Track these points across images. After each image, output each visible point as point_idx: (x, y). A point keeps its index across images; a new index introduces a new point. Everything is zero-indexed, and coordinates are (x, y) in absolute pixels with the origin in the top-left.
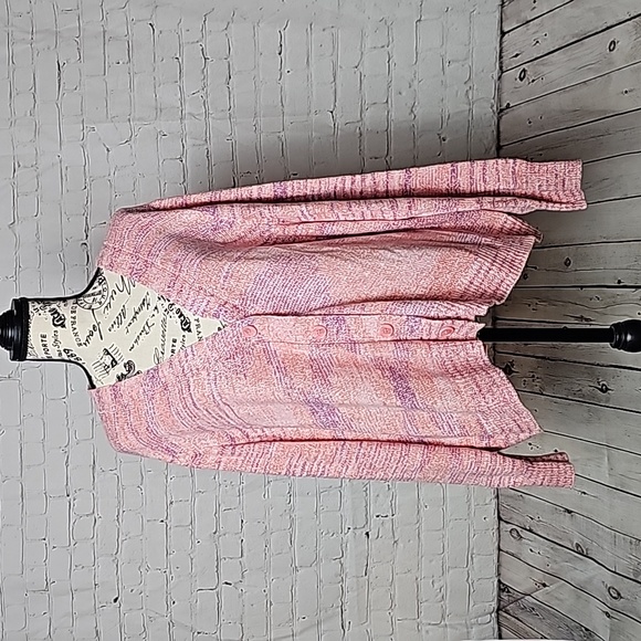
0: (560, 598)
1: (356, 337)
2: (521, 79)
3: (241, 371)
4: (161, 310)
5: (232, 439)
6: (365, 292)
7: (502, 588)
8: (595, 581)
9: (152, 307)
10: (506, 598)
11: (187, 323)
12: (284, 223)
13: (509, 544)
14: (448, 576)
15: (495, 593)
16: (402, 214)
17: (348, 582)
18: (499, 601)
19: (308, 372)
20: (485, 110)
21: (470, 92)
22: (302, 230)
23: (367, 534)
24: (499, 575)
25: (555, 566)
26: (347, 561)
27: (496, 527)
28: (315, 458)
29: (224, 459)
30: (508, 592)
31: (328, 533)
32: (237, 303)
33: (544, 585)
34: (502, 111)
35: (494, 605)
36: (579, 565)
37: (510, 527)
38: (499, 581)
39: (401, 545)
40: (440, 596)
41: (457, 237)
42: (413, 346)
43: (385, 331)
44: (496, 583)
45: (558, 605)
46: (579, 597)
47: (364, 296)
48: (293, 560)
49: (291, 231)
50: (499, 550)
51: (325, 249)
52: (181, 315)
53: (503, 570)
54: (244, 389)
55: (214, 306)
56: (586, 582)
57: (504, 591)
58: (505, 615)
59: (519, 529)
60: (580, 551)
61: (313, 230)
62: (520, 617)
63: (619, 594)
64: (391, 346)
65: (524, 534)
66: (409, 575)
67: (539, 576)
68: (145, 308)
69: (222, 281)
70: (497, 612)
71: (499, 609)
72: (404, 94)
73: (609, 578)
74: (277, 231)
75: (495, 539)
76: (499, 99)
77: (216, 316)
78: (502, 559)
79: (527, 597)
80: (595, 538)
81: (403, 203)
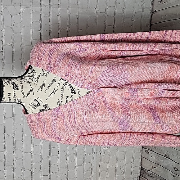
0: (159, 171)
1: (140, 97)
2: (160, 2)
3: (95, 110)
4: (61, 84)
5: (82, 133)
6: (141, 79)
7: (142, 169)
8: (170, 165)
9: (57, 83)
10: (143, 172)
11: (74, 90)
12: (106, 50)
13: (145, 155)
14: (126, 166)
15: (140, 171)
16: (150, 49)
17: (93, 170)
18: (141, 173)
19: (121, 110)
20: (148, 12)
21: (143, 5)
22: (113, 54)
23: (101, 154)
24: (141, 165)
25: (159, 161)
26: (93, 163)
27: (141, 150)
28: (114, 140)
29: (79, 141)
30: (144, 170)
31: (88, 154)
32: (95, 83)
33: (155, 167)
34: (153, 12)
35: (139, 174)
36: (166, 161)
37: (145, 149)
38: (141, 167)
39: (111, 157)
40: (123, 172)
41: (169, 58)
42: (161, 101)
43: (151, 95)
44: (140, 168)
45: (158, 173)
46: (165, 171)
47: (140, 80)
48: (76, 164)
49: (109, 53)
50: (142, 157)
51: (127, 62)
52: (71, 87)
53: (142, 163)
54: (97, 117)
55: (86, 84)
56: (167, 166)
57: (142, 170)
58: (142, 177)
59: (148, 150)
60: (167, 156)
61: (117, 53)
62: (146, 177)
63: (177, 169)
64: (153, 100)
65: (150, 152)
66: (113, 166)
67: (153, 165)
68: (54, 83)
69: (89, 74)
70: (139, 177)
71: (140, 175)
72: (121, 4)
73: (175, 165)
74: (103, 53)
75: (141, 154)
76: (153, 8)
77: (87, 88)
78: (142, 160)
79: (149, 171)
80: (171, 152)
81: (152, 45)
